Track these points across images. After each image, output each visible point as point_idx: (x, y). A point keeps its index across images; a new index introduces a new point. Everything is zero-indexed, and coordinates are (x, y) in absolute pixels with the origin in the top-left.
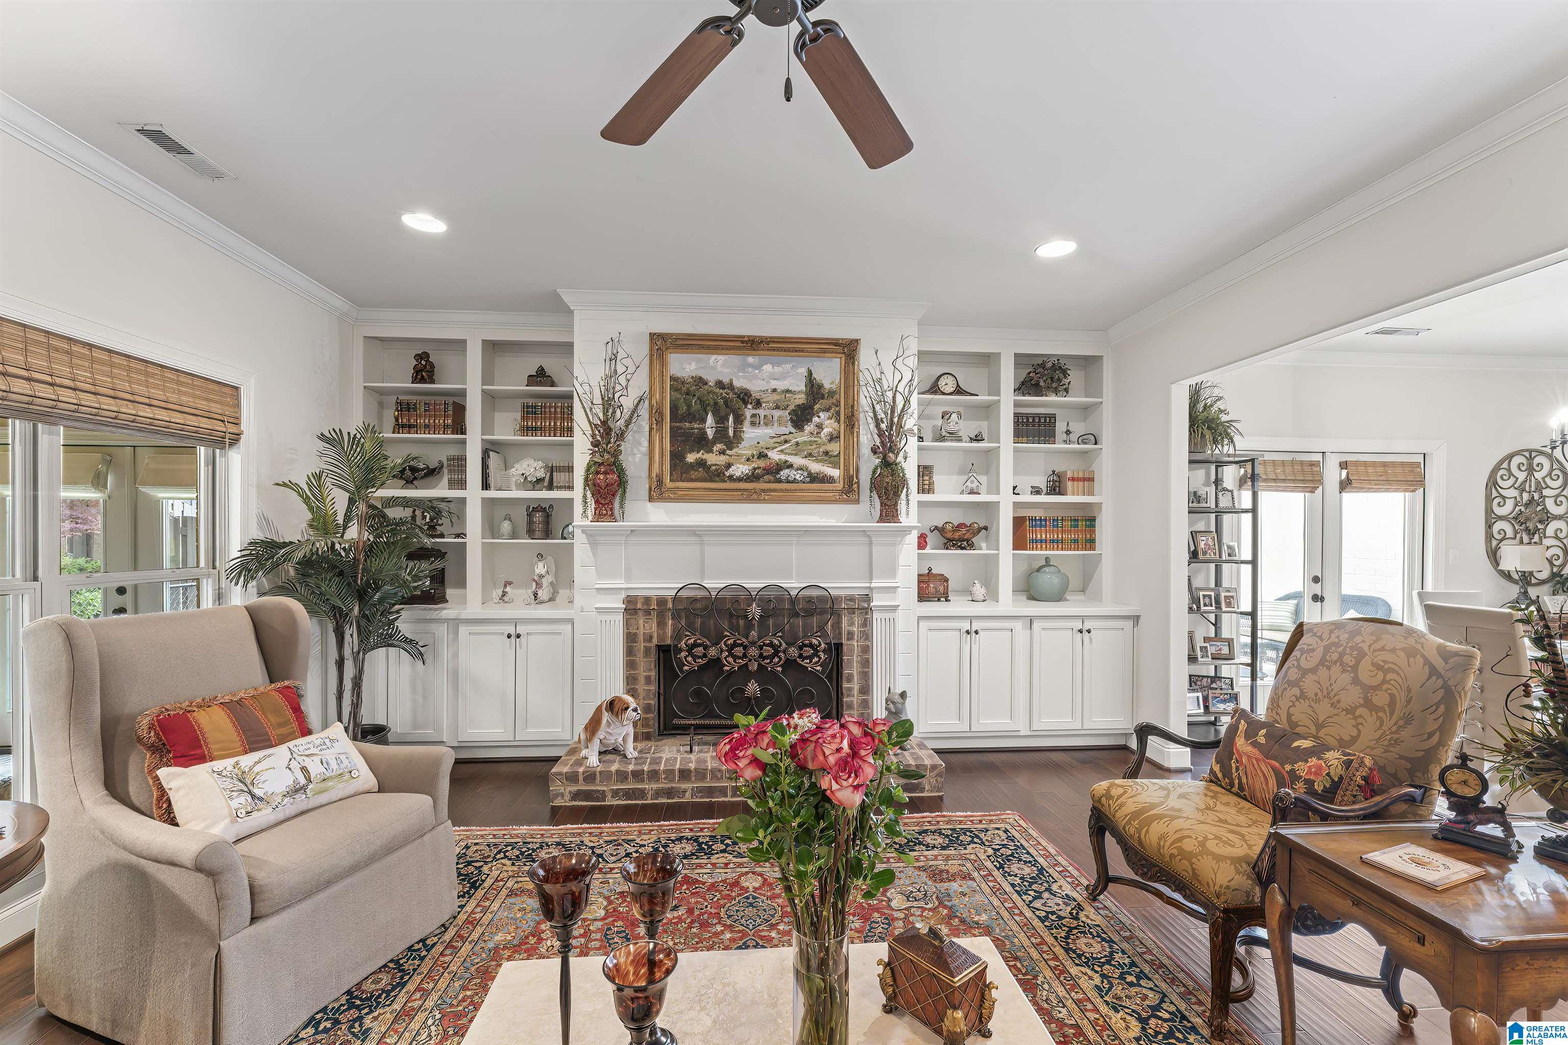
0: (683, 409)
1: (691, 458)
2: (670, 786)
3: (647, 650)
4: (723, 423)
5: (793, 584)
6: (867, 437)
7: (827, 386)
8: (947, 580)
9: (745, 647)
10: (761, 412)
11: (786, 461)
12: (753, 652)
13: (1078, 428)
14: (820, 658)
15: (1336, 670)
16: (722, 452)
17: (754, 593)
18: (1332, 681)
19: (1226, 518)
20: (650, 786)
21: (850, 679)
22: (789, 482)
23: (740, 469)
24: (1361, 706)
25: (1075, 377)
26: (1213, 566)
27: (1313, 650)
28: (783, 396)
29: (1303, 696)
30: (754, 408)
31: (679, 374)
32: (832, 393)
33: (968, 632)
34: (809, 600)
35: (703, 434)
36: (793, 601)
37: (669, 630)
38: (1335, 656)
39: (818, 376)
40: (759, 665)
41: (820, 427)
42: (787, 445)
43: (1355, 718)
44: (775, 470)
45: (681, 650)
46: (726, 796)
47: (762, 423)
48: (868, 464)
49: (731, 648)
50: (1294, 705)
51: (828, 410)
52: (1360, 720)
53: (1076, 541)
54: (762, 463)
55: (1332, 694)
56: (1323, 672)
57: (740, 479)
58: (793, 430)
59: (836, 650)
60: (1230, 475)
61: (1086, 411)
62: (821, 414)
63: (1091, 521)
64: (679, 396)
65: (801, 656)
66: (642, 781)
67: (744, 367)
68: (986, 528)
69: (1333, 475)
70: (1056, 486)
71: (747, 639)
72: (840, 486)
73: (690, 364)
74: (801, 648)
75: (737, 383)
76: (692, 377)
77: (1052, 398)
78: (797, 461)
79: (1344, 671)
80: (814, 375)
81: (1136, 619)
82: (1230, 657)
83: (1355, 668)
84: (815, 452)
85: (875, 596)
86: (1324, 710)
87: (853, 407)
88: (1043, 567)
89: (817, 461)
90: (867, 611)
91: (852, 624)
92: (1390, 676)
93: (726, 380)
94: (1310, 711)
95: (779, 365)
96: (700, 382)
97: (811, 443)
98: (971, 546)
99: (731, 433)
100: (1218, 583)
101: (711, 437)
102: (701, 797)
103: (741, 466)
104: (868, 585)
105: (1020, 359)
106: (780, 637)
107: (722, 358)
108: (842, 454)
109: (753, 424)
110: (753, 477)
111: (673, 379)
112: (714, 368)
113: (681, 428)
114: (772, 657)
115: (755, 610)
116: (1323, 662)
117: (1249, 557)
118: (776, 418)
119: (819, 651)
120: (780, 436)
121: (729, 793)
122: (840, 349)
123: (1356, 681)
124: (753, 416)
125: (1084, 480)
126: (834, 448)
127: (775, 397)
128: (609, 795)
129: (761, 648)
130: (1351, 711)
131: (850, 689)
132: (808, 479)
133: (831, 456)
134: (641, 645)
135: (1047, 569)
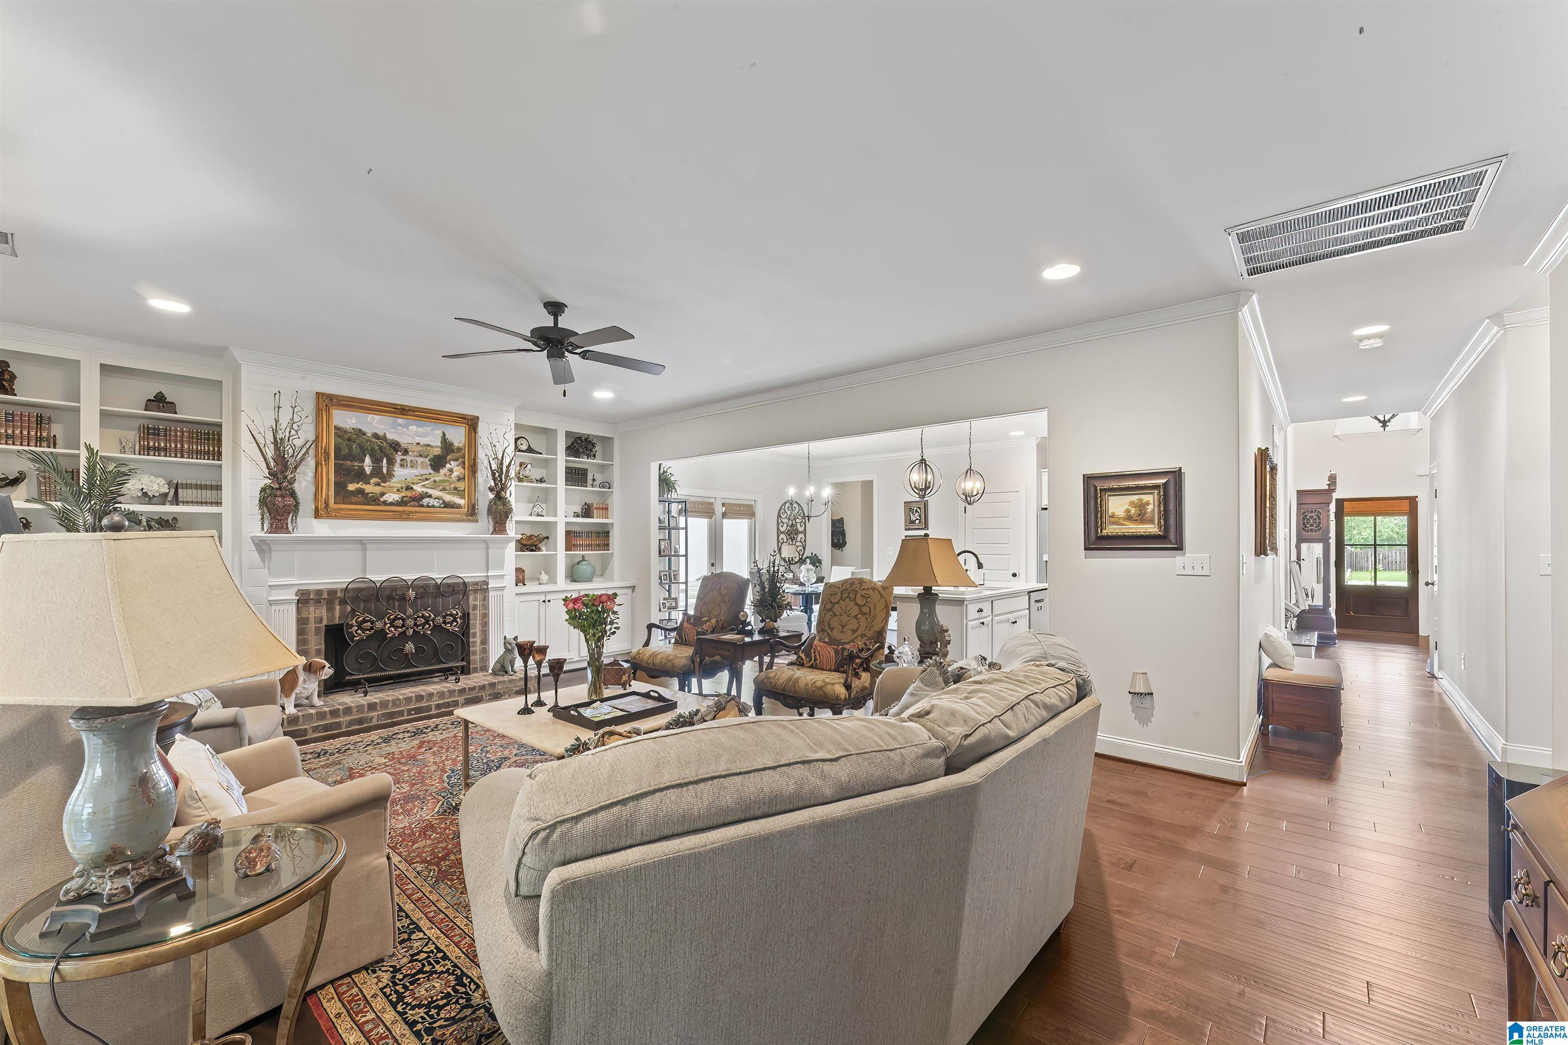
0: (345, 451)
1: (352, 487)
2: (360, 716)
3: (317, 630)
4: (379, 464)
5: (438, 576)
6: (484, 479)
7: (456, 444)
8: (523, 571)
9: (403, 620)
10: (408, 458)
11: (427, 493)
12: (410, 622)
13: (599, 478)
14: (458, 623)
16: (378, 484)
17: (410, 583)
19: (673, 531)
20: (343, 719)
21: (474, 636)
22: (428, 506)
23: (391, 497)
25: (598, 449)
26: (667, 558)
28: (425, 448)
30: (402, 455)
31: (341, 425)
32: (459, 449)
33: (544, 601)
34: (449, 585)
35: (362, 470)
36: (438, 586)
37: (337, 613)
39: (449, 437)
40: (414, 630)
41: (451, 471)
42: (427, 482)
44: (418, 499)
45: (352, 626)
46: (404, 716)
47: (409, 465)
48: (485, 497)
49: (392, 622)
51: (456, 460)
53: (599, 545)
54: (409, 494)
57: (391, 504)
58: (432, 472)
59: (466, 616)
60: (675, 508)
61: (603, 468)
62: (452, 462)
63: (607, 534)
64: (341, 441)
65: (444, 622)
66: (339, 716)
67: (395, 426)
68: (547, 538)
69: (719, 510)
70: (587, 512)
71: (405, 614)
72: (465, 510)
73: (352, 419)
74: (444, 617)
75: (390, 436)
76: (353, 429)
77: (585, 460)
78: (435, 493)
80: (447, 437)
81: (633, 588)
82: (676, 608)
84: (447, 488)
85: (490, 581)
87: (475, 459)
88: (581, 561)
89: (449, 494)
90: (486, 590)
91: (476, 600)
93: (381, 433)
95: (422, 426)
96: (360, 432)
97: (445, 481)
98: (539, 549)
99: (385, 470)
100: (669, 568)
101: (368, 473)
102: (385, 720)
103: (393, 495)
104: (486, 574)
105: (568, 434)
106: (429, 611)
107: (378, 417)
108: (466, 490)
109: (402, 466)
110: (402, 503)
111: (336, 428)
112: (370, 423)
113: (343, 465)
114: (423, 625)
115: (412, 594)
117: (684, 553)
118: (419, 463)
119: (457, 618)
120: (422, 475)
121: (405, 714)
122: (466, 421)
124: (402, 460)
125: (603, 509)
126: (461, 485)
127: (419, 448)
128: (310, 731)
129: (416, 619)
131: (475, 642)
132: (443, 505)
133: (459, 491)
134: (312, 626)
135: (583, 563)
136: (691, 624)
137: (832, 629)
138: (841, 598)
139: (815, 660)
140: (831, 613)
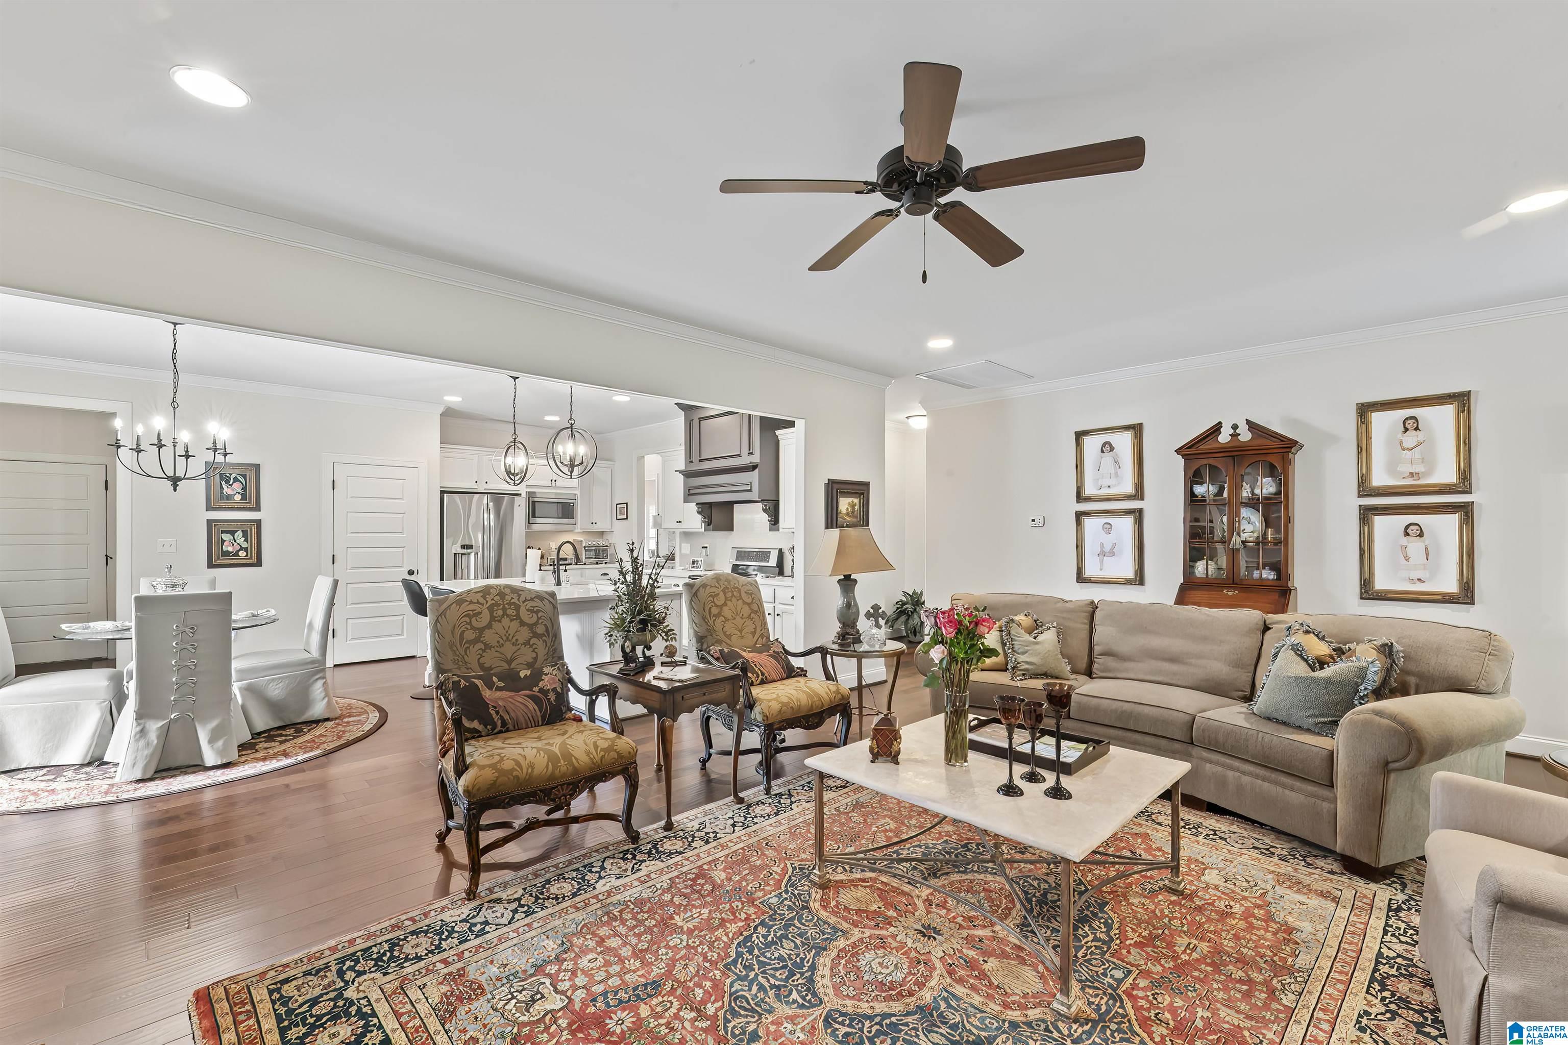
15: (506, 621)
18: (507, 628)
24: (532, 638)
27: (480, 613)
29: (487, 647)
38: (500, 612)
43: (531, 646)
50: (482, 656)
52: (534, 646)
55: (510, 637)
56: (495, 625)
79: (512, 620)
83: (518, 616)
86: (509, 650)
92: (540, 615)
94: (498, 654)
116: (493, 618)
123: (522, 624)
130: (527, 643)
136: (499, 689)
137: (729, 637)
138: (726, 598)
139: (763, 674)
140: (721, 618)
